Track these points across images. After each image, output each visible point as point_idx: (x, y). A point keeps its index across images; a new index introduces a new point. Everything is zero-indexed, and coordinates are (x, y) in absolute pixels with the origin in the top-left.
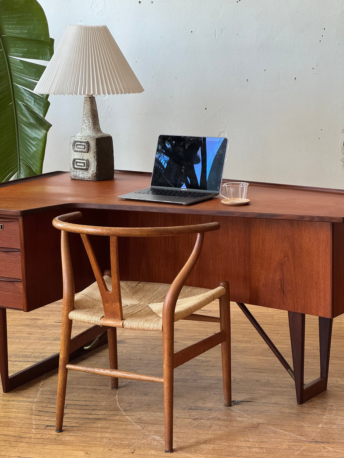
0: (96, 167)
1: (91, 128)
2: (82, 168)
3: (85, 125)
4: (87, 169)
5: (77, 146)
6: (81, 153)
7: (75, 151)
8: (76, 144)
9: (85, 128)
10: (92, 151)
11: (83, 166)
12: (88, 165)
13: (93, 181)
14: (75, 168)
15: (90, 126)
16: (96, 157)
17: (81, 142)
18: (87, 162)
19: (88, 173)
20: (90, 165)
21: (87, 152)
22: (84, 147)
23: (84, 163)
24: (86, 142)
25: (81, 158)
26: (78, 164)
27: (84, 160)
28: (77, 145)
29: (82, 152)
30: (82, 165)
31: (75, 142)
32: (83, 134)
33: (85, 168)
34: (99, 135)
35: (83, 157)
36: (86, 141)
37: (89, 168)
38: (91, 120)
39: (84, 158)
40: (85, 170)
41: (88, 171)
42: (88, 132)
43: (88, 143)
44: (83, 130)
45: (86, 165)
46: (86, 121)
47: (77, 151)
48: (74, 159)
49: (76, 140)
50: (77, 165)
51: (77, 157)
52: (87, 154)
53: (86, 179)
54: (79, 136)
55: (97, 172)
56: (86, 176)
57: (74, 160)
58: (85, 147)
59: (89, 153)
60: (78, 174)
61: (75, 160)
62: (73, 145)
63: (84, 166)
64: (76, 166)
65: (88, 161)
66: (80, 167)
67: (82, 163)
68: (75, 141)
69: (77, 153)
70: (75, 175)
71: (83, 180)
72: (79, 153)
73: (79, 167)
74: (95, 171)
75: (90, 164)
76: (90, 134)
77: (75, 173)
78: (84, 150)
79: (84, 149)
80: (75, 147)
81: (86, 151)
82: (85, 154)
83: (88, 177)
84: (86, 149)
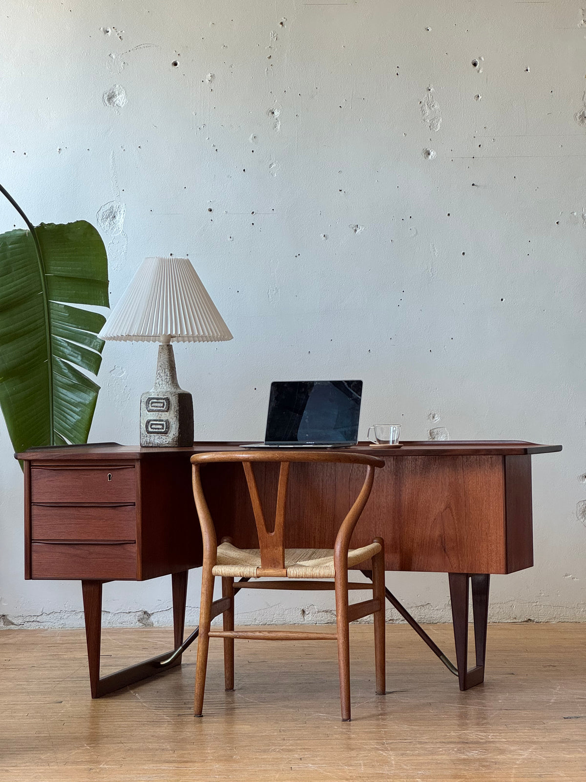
0: (178, 429)
1: (170, 382)
2: (160, 430)
3: (160, 379)
4: (166, 433)
5: (152, 404)
6: (157, 413)
7: (148, 411)
8: (150, 402)
9: (160, 383)
10: (173, 409)
11: (161, 429)
12: (168, 427)
13: (173, 447)
14: (149, 432)
15: (168, 380)
16: (178, 417)
17: (157, 399)
18: (166, 424)
19: (167, 438)
20: (170, 427)
21: (167, 411)
22: (162, 405)
23: (162, 425)
24: (165, 398)
25: (158, 418)
26: (153, 426)
27: (162, 421)
28: (152, 403)
29: (159, 411)
30: (161, 427)
31: (150, 399)
32: (159, 390)
33: (163, 431)
34: (178, 391)
35: (160, 417)
36: (166, 397)
37: (169, 430)
38: (169, 373)
39: (162, 419)
40: (163, 433)
41: (168, 434)
42: (165, 388)
43: (167, 400)
44: (158, 386)
45: (165, 428)
46: (161, 374)
47: (153, 411)
49: (150, 397)
50: (152, 428)
51: (152, 418)
52: (166, 413)
53: (164, 446)
54: (154, 392)
55: (179, 436)
56: (164, 441)
57: (148, 422)
58: (164, 405)
59: (169, 412)
60: (152, 439)
61: (149, 422)
62: (146, 403)
63: (163, 429)
64: (150, 430)
65: (167, 422)
66: (157, 430)
67: (160, 424)
68: (149, 398)
69: (152, 413)
70: (148, 441)
71: (159, 447)
72: (154, 413)
73: (155, 430)
74: (177, 435)
75: (171, 425)
76: (169, 390)
77: (148, 439)
78: (162, 408)
79: (163, 407)
80: (150, 405)
81: (166, 410)
82: (163, 413)
83: (167, 442)
84: (165, 407)
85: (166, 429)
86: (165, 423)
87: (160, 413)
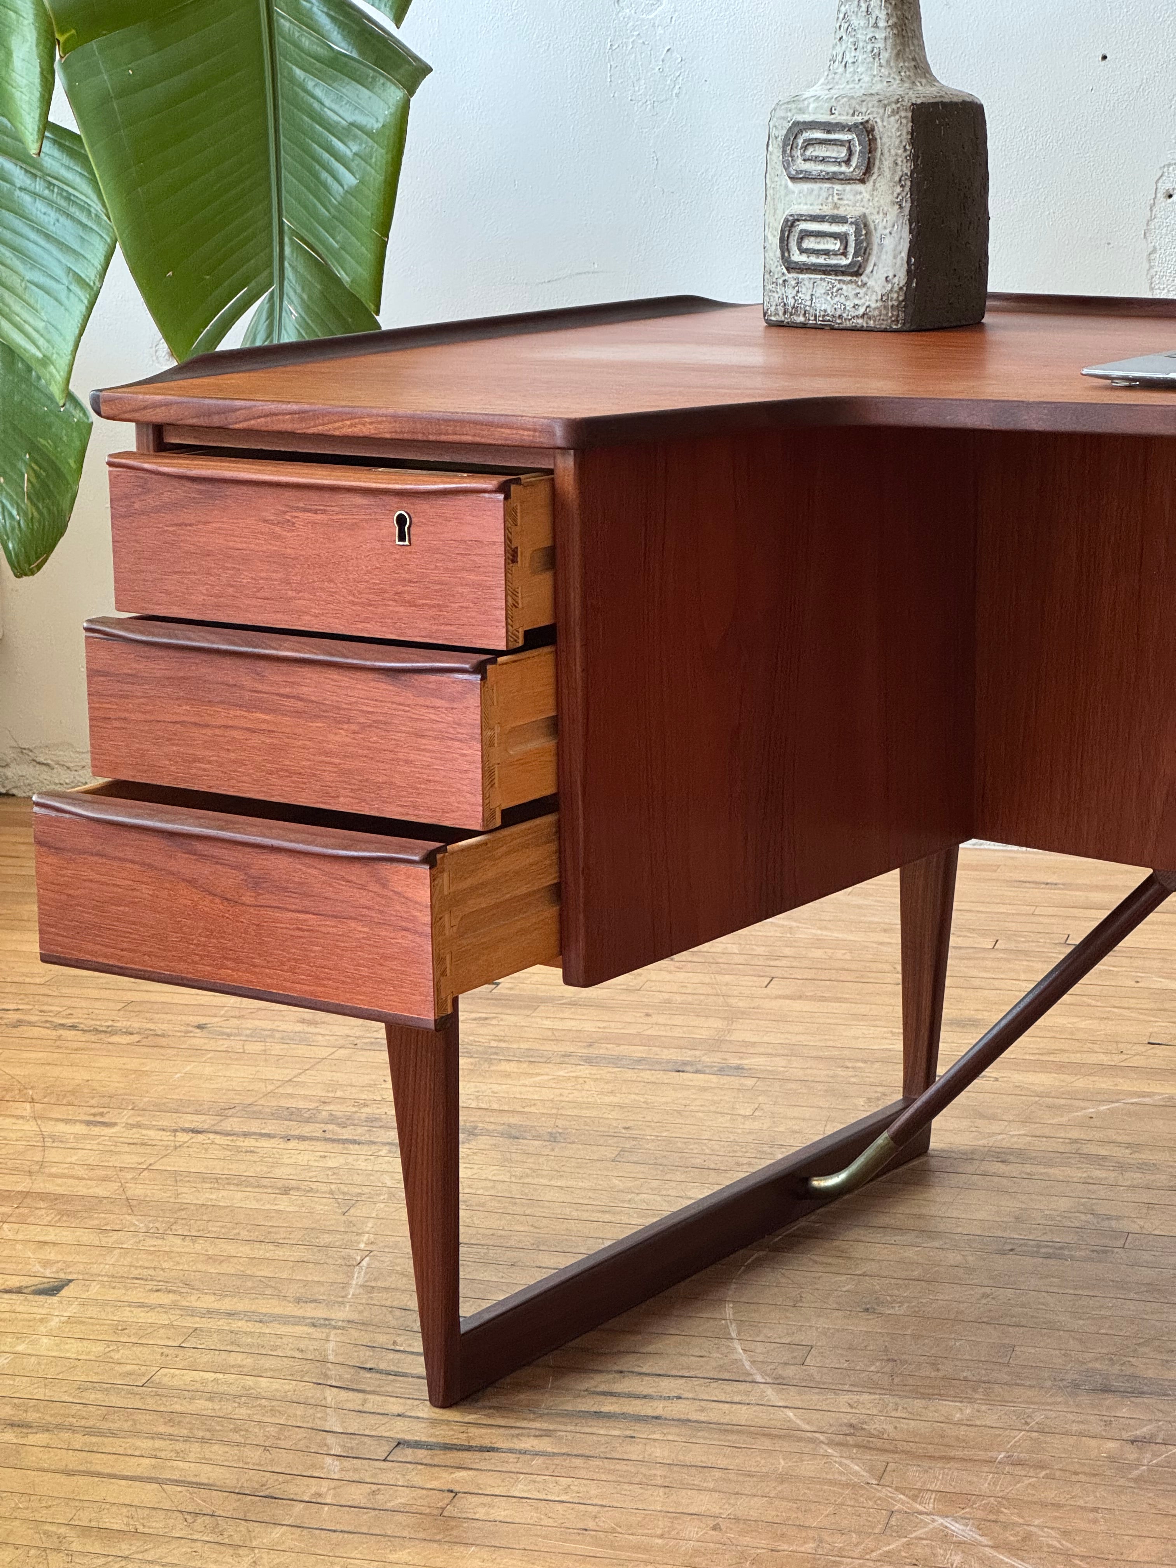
0: (904, 255)
1: (885, 55)
2: (833, 261)
3: (848, 40)
4: (855, 271)
5: (805, 148)
6: (827, 185)
7: (793, 179)
8: (800, 141)
9: (849, 58)
10: (887, 174)
11: (835, 254)
12: (864, 250)
13: (885, 331)
14: (792, 267)
15: (880, 44)
16: (907, 205)
17: (828, 127)
18: (857, 233)
19: (862, 291)
20: (875, 247)
21: (862, 181)
22: (843, 153)
23: (843, 238)
24: (856, 125)
25: (827, 210)
26: (808, 243)
27: (842, 220)
28: (809, 143)
29: (832, 178)
30: (834, 245)
31: (798, 128)
32: (843, 88)
33: (844, 262)
34: (923, 93)
35: (836, 206)
36: (859, 119)
37: (866, 260)
38: (882, 15)
39: (841, 212)
40: (843, 273)
41: (864, 278)
42: (866, 78)
43: (866, 131)
44: (841, 69)
45: (851, 250)
46: (855, 22)
47: (807, 178)
48: (786, 220)
49: (801, 118)
50: (802, 251)
51: (804, 209)
52: (860, 187)
53: (848, 324)
54: (817, 98)
55: (908, 283)
56: (849, 304)
57: (790, 224)
58: (850, 153)
59: (870, 185)
60: (804, 296)
61: (792, 225)
62: (785, 145)
63: (844, 254)
64: (797, 257)
65: (863, 225)
66: (821, 260)
67: (834, 236)
68: (796, 124)
69: (806, 186)
70: (791, 302)
71: (833, 329)
72: (816, 186)
73: (813, 259)
74: (901, 278)
75: (875, 240)
76: (878, 87)
77: (791, 293)
78: (844, 168)
79: (848, 162)
80: (798, 153)
81: (858, 173)
82: (848, 187)
83: (861, 310)
84: (854, 163)
85: (856, 254)
86: (850, 229)
87: (838, 187)
